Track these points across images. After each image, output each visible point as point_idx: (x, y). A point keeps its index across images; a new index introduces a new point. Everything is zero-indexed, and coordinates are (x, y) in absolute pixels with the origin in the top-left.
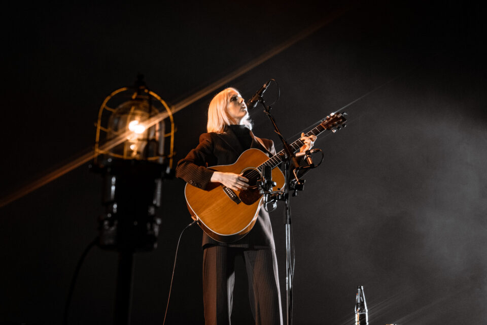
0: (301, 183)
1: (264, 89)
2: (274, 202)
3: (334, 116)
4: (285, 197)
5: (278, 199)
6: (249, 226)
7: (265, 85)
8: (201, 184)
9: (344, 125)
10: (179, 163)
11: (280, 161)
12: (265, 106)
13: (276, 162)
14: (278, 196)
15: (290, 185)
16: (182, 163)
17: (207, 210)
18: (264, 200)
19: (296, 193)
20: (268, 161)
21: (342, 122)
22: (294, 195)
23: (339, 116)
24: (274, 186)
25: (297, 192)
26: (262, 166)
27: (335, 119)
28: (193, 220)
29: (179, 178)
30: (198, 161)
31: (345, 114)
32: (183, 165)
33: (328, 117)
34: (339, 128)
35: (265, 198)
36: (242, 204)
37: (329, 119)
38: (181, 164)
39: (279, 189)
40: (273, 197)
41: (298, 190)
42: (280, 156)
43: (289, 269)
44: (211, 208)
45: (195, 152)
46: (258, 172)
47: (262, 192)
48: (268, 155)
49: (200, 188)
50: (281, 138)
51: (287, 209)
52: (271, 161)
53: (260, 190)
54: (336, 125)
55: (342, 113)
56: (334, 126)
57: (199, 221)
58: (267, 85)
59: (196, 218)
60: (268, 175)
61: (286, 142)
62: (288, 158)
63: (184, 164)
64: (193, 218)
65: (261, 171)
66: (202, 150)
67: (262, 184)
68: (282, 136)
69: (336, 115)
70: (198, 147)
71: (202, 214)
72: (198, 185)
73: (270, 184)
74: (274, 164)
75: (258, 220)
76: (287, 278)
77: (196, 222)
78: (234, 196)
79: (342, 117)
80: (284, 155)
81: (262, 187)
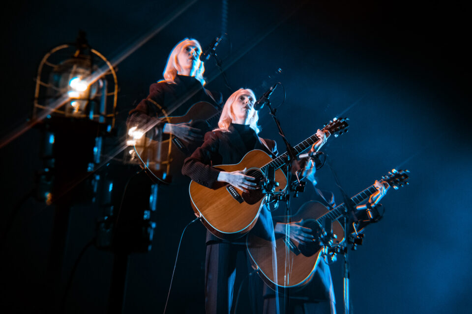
0: (302, 185)
1: (271, 91)
2: (276, 202)
3: (337, 121)
4: (286, 198)
5: (279, 200)
6: (251, 225)
7: (272, 88)
8: (208, 182)
9: (346, 131)
10: (186, 160)
11: (283, 163)
12: (270, 108)
13: (279, 164)
14: (280, 197)
15: (291, 186)
16: (190, 160)
17: (210, 208)
18: (266, 199)
19: (297, 195)
20: (271, 163)
21: (344, 127)
22: (295, 196)
23: (341, 122)
24: (276, 186)
25: (298, 193)
26: (265, 167)
27: (338, 124)
28: (196, 217)
29: (186, 175)
30: (204, 159)
31: (347, 119)
32: (190, 163)
33: (331, 122)
34: (341, 133)
35: (267, 198)
36: (245, 203)
37: (332, 123)
38: (188, 162)
39: (281, 190)
40: (274, 198)
41: (299, 191)
42: (283, 158)
43: (287, 268)
44: (214, 205)
45: (201, 150)
46: (261, 173)
47: (264, 191)
48: (271, 156)
49: (207, 186)
50: (285, 140)
51: (288, 209)
52: (274, 163)
53: (263, 189)
54: (338, 130)
55: (345, 119)
56: (337, 130)
57: (202, 218)
58: (273, 88)
59: (199, 215)
60: (271, 176)
61: (289, 145)
62: (290, 160)
63: (191, 161)
64: (196, 214)
65: (264, 172)
66: (208, 148)
67: (265, 184)
68: (285, 138)
69: (339, 120)
70: (203, 145)
71: (206, 212)
72: (205, 184)
73: (272, 184)
74: (277, 165)
75: (259, 218)
76: (285, 276)
77: (199, 218)
78: (237, 196)
79: (344, 123)
80: (287, 157)
81: (265, 187)
